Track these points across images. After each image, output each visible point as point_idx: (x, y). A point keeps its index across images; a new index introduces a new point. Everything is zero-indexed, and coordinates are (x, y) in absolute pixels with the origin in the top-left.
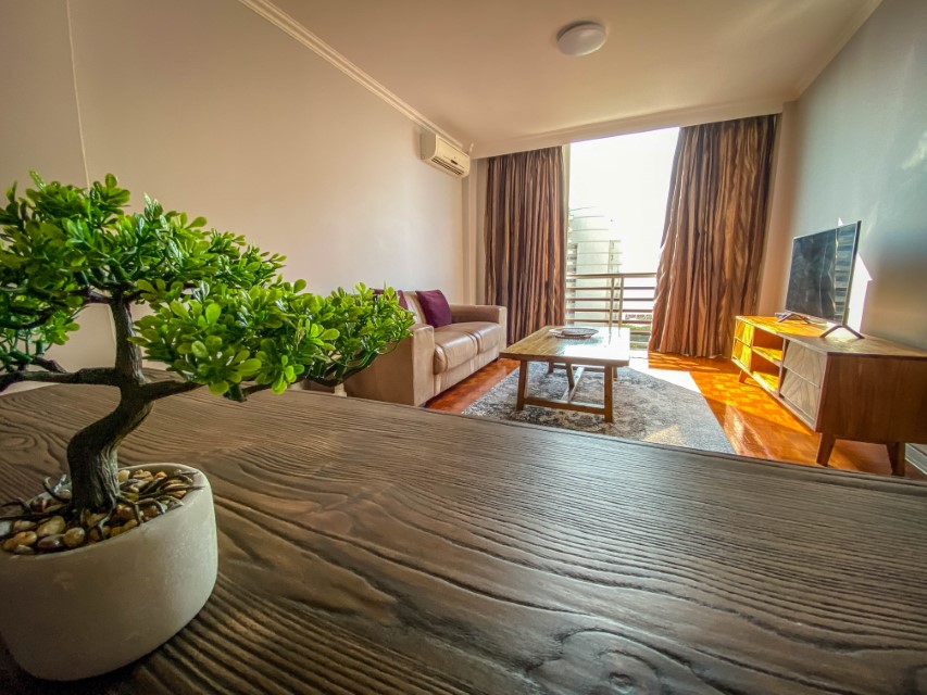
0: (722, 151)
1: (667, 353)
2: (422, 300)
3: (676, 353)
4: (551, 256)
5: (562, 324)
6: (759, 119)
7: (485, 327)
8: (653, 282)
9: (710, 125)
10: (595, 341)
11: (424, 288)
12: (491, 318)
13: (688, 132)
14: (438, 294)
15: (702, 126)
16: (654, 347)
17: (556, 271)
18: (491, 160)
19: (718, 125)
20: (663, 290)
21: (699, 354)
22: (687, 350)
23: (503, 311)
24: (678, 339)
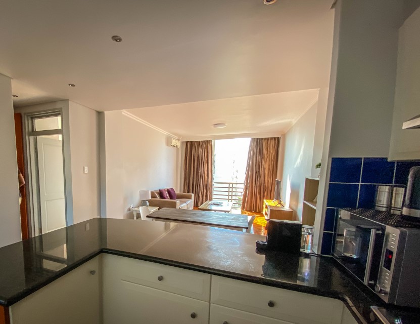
0: (264, 146)
1: (247, 211)
2: (169, 191)
3: (250, 211)
4: (208, 176)
5: (211, 200)
6: (275, 138)
7: (188, 201)
8: (243, 186)
9: (260, 138)
10: (222, 206)
11: (169, 187)
12: (190, 198)
13: (253, 140)
14: (172, 189)
15: (257, 139)
16: (243, 208)
17: (210, 181)
18: (187, 142)
19: (262, 139)
20: (246, 188)
21: (257, 211)
22: (253, 210)
23: (193, 195)
24: (251, 206)
